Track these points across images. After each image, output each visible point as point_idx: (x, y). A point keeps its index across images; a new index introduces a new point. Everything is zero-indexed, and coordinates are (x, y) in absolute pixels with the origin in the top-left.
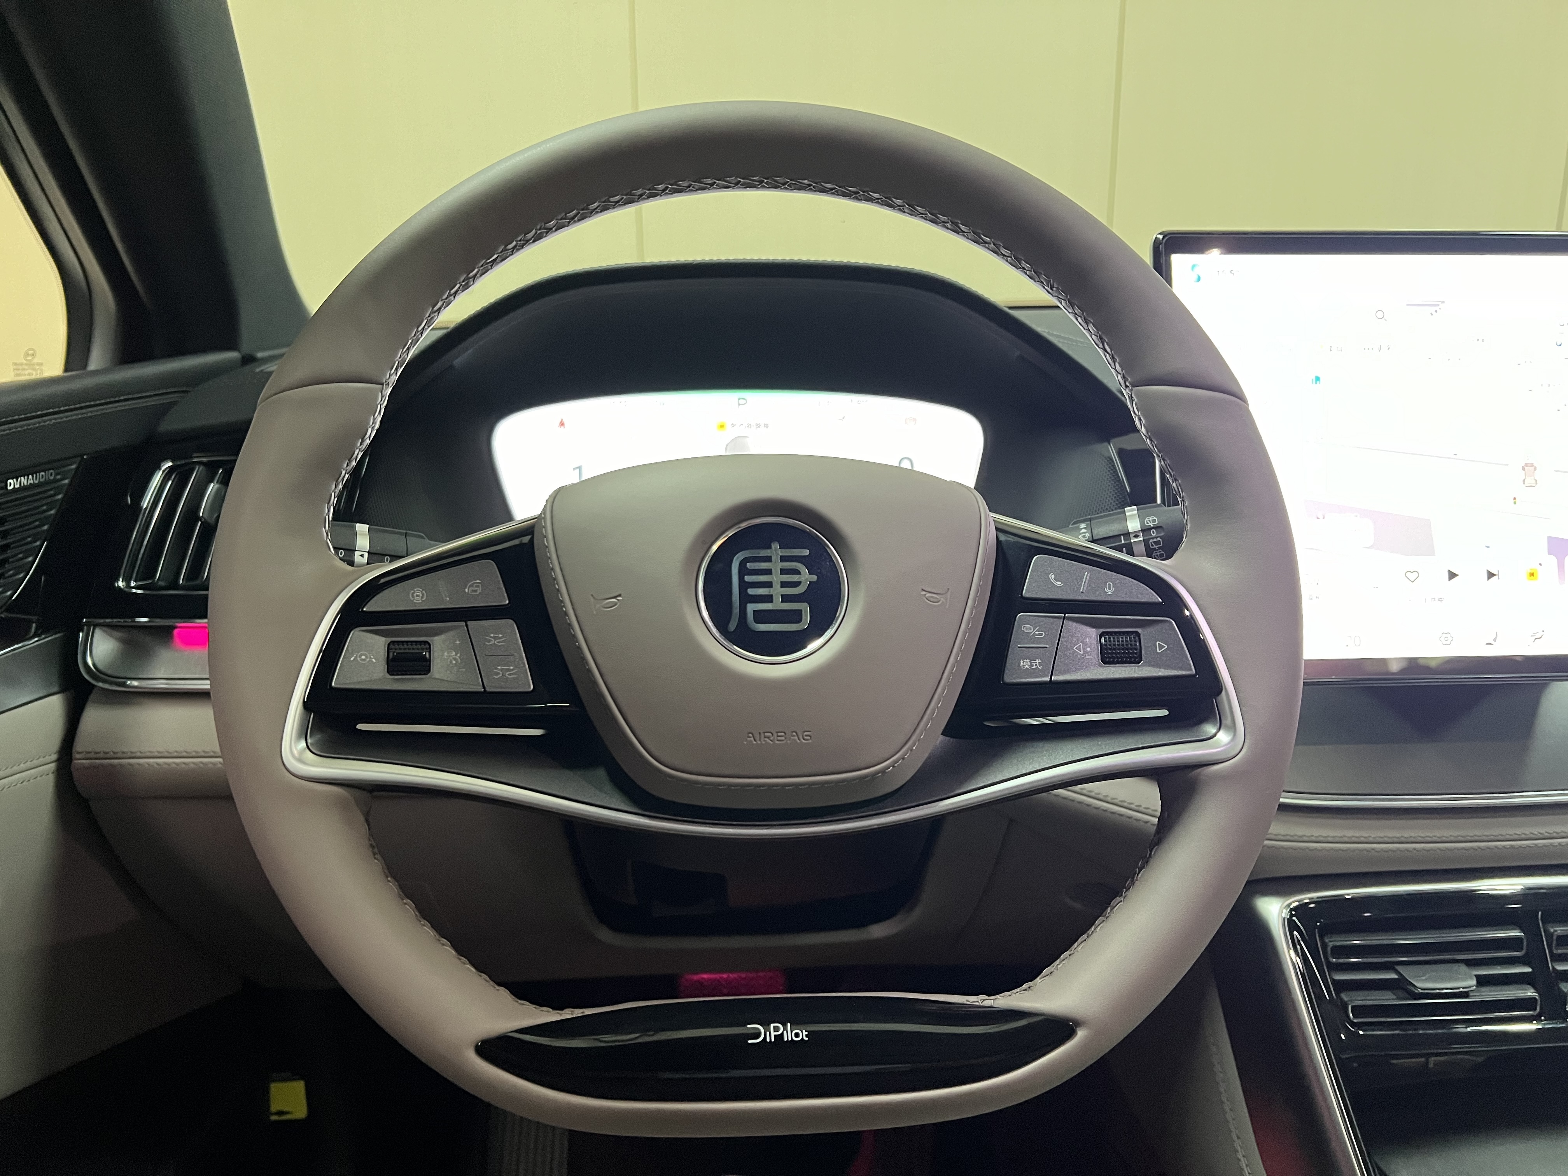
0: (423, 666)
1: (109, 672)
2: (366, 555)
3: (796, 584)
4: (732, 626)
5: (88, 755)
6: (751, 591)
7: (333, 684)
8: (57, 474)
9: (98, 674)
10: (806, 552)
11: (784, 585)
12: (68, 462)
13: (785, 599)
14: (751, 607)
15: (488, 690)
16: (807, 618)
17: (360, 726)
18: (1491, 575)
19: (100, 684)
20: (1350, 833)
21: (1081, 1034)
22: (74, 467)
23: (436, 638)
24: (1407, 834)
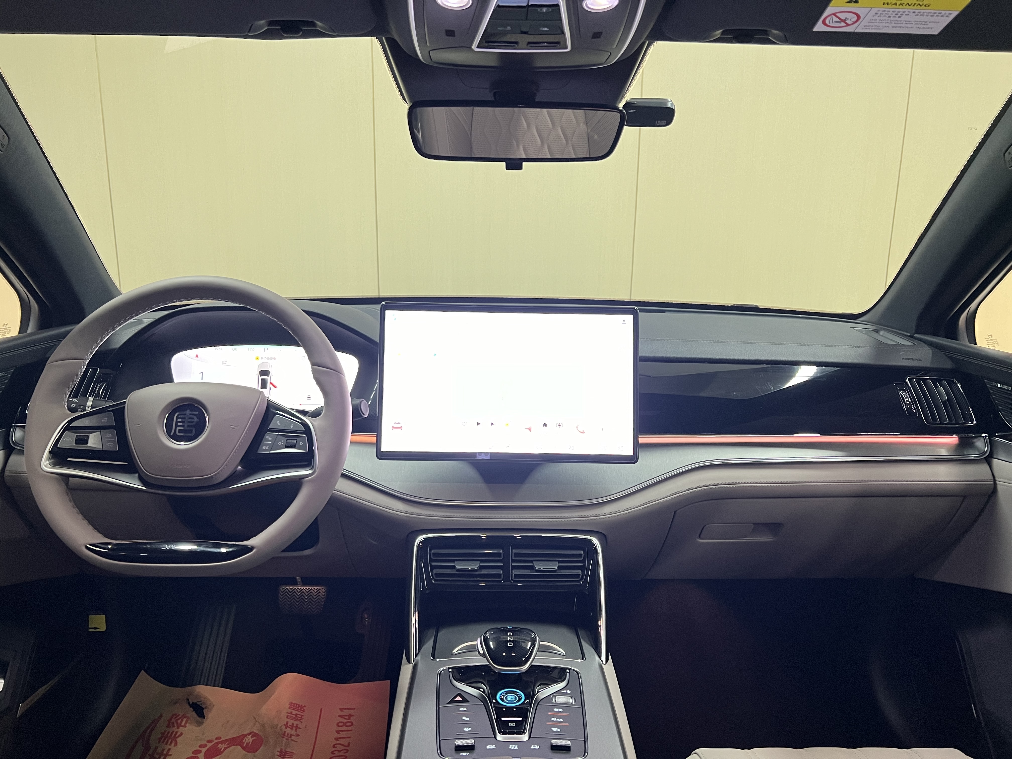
0: (86, 442)
1: (18, 442)
2: (90, 408)
3: (193, 422)
4: (172, 434)
5: (11, 472)
6: (179, 424)
7: (58, 446)
8: (5, 374)
9: (15, 443)
10: (197, 413)
11: (189, 422)
12: (11, 369)
13: (188, 426)
14: (178, 428)
15: (104, 450)
16: (194, 432)
17: (69, 459)
18: (492, 424)
19: (16, 447)
20: (446, 514)
21: (254, 551)
22: (12, 370)
23: (91, 435)
24: (467, 515)
